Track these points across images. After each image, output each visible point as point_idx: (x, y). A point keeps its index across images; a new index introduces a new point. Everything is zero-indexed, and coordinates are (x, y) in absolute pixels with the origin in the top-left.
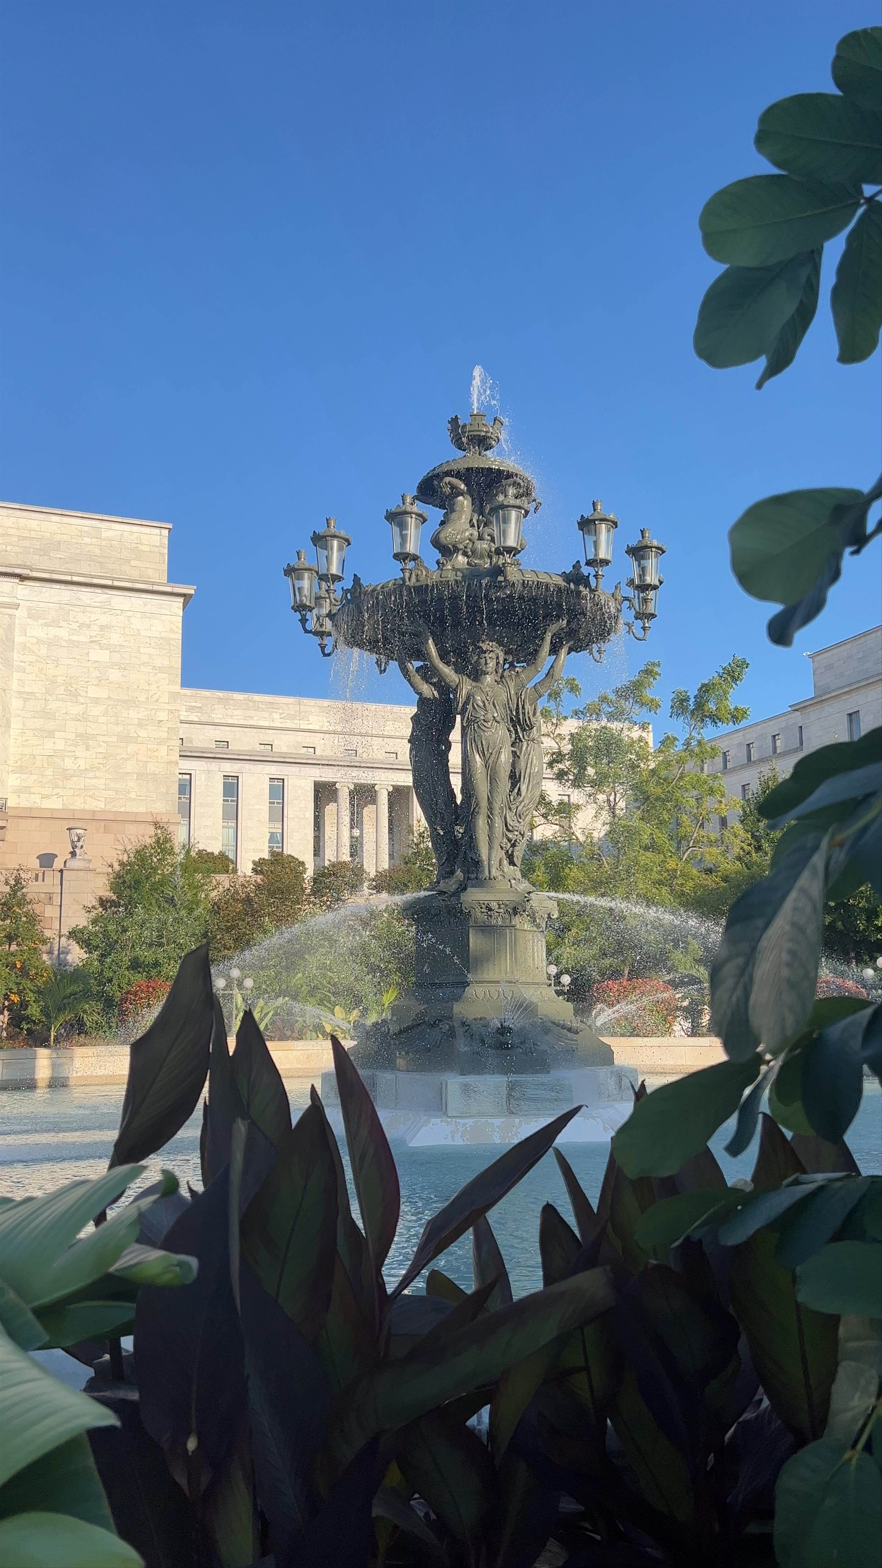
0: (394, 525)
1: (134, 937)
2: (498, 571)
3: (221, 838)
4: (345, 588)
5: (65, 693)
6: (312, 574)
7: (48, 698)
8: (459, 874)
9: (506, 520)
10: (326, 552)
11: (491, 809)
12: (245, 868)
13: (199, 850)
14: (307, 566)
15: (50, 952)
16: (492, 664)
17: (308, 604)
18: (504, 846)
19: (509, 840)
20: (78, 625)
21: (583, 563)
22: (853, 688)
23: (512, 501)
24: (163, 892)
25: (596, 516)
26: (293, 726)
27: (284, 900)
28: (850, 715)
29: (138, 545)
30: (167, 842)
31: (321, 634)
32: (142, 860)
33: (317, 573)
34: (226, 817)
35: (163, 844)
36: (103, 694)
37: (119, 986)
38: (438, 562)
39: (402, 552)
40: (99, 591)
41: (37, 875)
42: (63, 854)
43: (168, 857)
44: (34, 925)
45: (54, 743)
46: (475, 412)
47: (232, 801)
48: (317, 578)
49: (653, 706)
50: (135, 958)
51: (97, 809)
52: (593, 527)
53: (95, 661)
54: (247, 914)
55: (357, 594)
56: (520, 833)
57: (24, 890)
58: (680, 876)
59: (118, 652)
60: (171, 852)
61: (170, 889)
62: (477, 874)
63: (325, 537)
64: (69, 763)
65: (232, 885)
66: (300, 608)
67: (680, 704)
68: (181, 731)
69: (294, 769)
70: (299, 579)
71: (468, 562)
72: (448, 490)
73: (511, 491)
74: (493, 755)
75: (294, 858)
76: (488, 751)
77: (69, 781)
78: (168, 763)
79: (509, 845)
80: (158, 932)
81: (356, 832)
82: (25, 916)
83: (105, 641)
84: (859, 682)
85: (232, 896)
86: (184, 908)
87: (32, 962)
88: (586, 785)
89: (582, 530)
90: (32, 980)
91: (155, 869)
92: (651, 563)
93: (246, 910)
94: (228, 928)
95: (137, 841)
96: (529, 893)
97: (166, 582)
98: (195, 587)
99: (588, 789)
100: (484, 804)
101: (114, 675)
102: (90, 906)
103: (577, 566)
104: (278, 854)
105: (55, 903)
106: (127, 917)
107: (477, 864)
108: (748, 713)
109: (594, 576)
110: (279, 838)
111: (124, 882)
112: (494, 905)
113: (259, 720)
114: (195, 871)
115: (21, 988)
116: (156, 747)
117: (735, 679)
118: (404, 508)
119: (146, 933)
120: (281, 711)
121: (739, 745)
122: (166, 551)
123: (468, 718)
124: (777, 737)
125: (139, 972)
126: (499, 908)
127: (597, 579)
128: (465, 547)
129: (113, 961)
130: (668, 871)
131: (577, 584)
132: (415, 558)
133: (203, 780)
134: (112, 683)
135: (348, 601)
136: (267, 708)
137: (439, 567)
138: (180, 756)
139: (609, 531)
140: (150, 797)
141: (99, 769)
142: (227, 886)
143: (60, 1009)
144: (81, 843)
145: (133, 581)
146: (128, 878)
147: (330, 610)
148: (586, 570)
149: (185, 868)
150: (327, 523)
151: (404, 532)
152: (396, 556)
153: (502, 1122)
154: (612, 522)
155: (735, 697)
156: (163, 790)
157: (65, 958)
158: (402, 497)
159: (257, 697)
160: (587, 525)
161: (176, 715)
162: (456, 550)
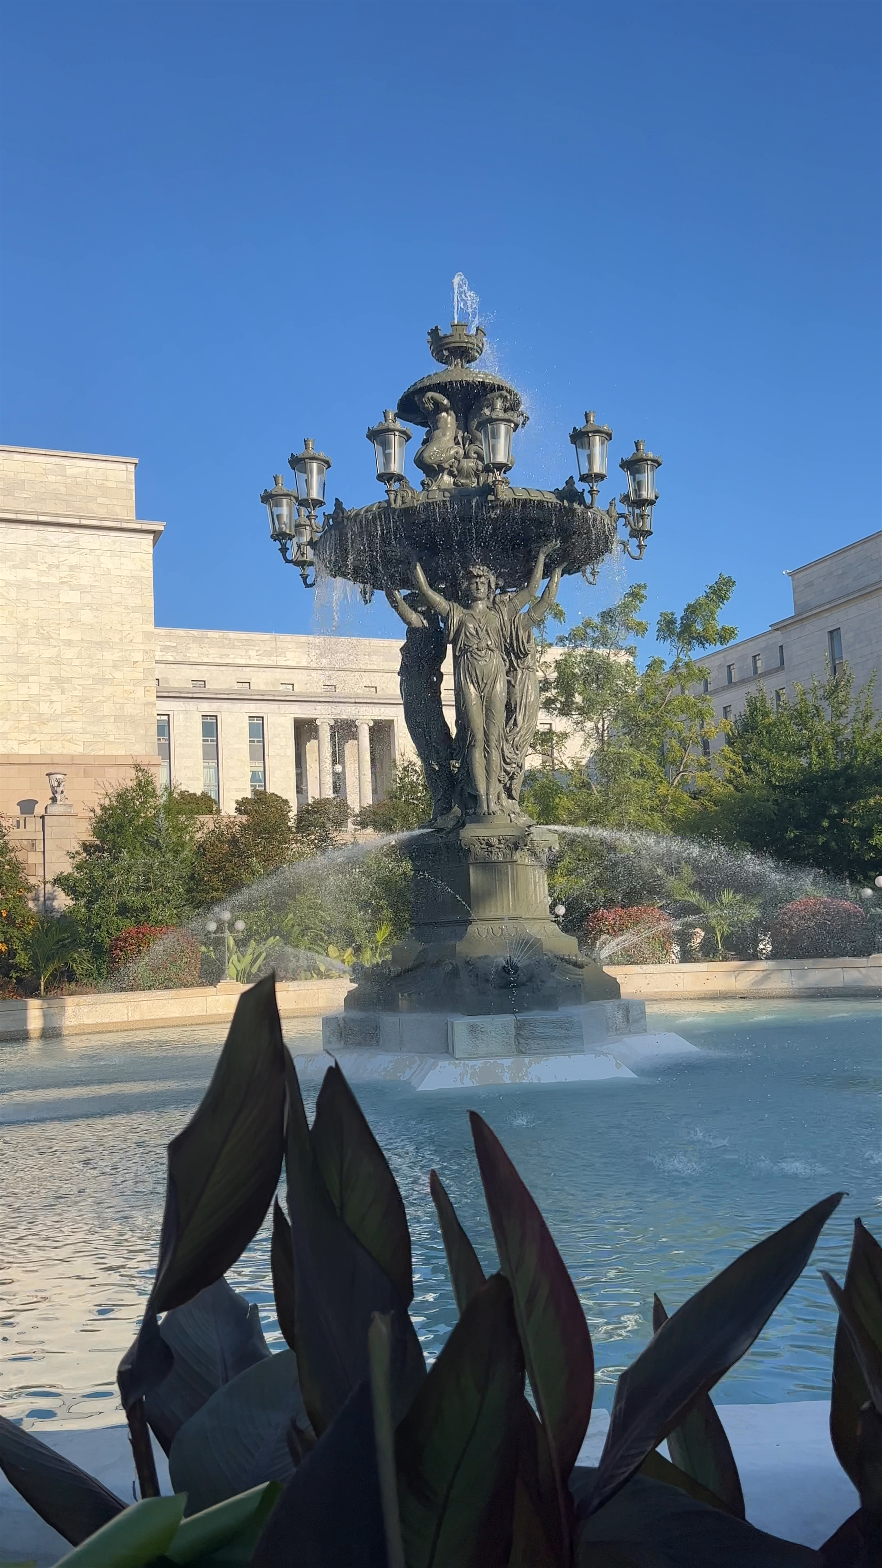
0: (377, 444)
1: (121, 883)
2: (489, 489)
3: (202, 779)
4: (326, 514)
5: (37, 636)
6: (291, 500)
7: (20, 641)
8: (456, 810)
9: (495, 435)
10: (304, 476)
11: (487, 741)
12: (228, 808)
13: (181, 792)
14: (285, 492)
15: (36, 899)
16: (483, 589)
17: (288, 532)
18: (502, 779)
19: (507, 773)
20: (47, 566)
21: (576, 479)
22: (834, 605)
23: (501, 415)
24: (147, 835)
25: (589, 429)
26: (270, 663)
27: (270, 840)
28: (831, 632)
29: (104, 482)
30: (148, 784)
31: (302, 564)
32: (124, 804)
33: (297, 499)
34: (206, 757)
35: (144, 787)
36: (76, 636)
37: (108, 933)
38: (423, 483)
39: (386, 472)
40: (66, 530)
41: (18, 822)
42: (43, 799)
43: (150, 800)
44: (18, 873)
45: (28, 688)
46: (456, 323)
47: (212, 741)
48: (297, 504)
49: (640, 629)
50: (122, 904)
51: (75, 753)
52: (586, 439)
53: (66, 603)
54: (233, 855)
55: (340, 519)
56: (518, 765)
57: (6, 838)
58: (671, 801)
59: (88, 592)
60: (154, 795)
61: (154, 832)
62: (475, 810)
63: (304, 459)
64: (44, 708)
65: (217, 825)
66: (280, 536)
67: (667, 627)
68: (157, 672)
69: (274, 706)
70: (277, 506)
71: (454, 482)
72: (430, 406)
73: (499, 404)
74: (488, 686)
75: (278, 797)
76: (483, 680)
77: (45, 726)
78: (145, 705)
79: (507, 778)
80: (144, 876)
81: (339, 768)
82: (8, 865)
83: (75, 582)
84: (839, 599)
85: (217, 837)
86: (170, 851)
87: (17, 910)
88: (573, 713)
89: (575, 443)
90: (19, 928)
91: (138, 813)
92: (647, 477)
93: (232, 851)
94: (215, 870)
95: (118, 784)
96: (529, 827)
97: (134, 518)
98: (165, 523)
99: (576, 717)
100: (480, 736)
101: (86, 616)
102: (74, 852)
103: (570, 482)
104: (261, 793)
105: (38, 850)
106: (112, 863)
107: (475, 798)
108: (736, 632)
109: (589, 492)
110: (261, 777)
111: (107, 826)
112: (494, 841)
113: (235, 658)
114: (179, 813)
115: (8, 936)
116: (132, 688)
117: (722, 598)
118: (386, 425)
119: (133, 878)
120: (257, 648)
121: (720, 666)
122: (133, 487)
123: (460, 647)
124: (757, 658)
125: (127, 917)
126: (500, 843)
127: (592, 495)
128: (451, 466)
129: (100, 907)
130: (659, 796)
131: (571, 501)
132: (400, 478)
133: (181, 720)
134: (84, 624)
135: (330, 527)
136: (243, 645)
137: (424, 488)
138: (157, 697)
139: (603, 443)
140: (129, 739)
141: (75, 712)
142: (212, 827)
143: (49, 959)
144: (61, 789)
145: (100, 519)
146: (110, 822)
147: (312, 538)
148: (579, 486)
149: (168, 809)
150: (305, 444)
151: (387, 451)
152: (382, 477)
153: (512, 1063)
154: (607, 434)
155: (723, 617)
156: (142, 732)
157: (51, 904)
158: (384, 413)
159: (232, 635)
160: (580, 438)
161: (152, 656)
162: (441, 469)
